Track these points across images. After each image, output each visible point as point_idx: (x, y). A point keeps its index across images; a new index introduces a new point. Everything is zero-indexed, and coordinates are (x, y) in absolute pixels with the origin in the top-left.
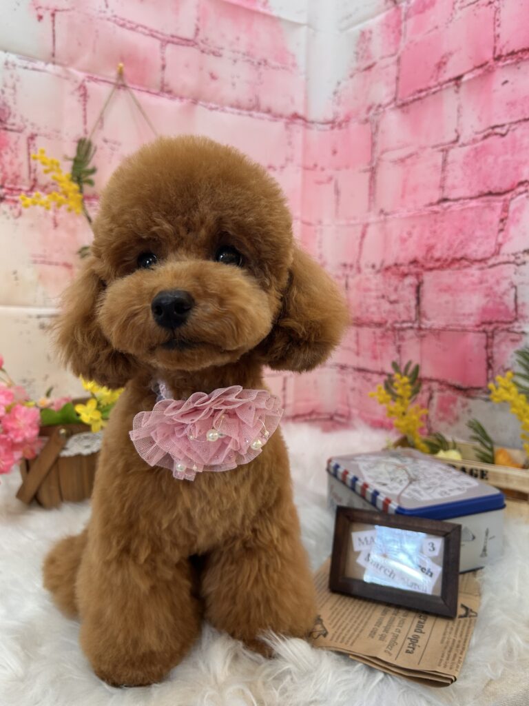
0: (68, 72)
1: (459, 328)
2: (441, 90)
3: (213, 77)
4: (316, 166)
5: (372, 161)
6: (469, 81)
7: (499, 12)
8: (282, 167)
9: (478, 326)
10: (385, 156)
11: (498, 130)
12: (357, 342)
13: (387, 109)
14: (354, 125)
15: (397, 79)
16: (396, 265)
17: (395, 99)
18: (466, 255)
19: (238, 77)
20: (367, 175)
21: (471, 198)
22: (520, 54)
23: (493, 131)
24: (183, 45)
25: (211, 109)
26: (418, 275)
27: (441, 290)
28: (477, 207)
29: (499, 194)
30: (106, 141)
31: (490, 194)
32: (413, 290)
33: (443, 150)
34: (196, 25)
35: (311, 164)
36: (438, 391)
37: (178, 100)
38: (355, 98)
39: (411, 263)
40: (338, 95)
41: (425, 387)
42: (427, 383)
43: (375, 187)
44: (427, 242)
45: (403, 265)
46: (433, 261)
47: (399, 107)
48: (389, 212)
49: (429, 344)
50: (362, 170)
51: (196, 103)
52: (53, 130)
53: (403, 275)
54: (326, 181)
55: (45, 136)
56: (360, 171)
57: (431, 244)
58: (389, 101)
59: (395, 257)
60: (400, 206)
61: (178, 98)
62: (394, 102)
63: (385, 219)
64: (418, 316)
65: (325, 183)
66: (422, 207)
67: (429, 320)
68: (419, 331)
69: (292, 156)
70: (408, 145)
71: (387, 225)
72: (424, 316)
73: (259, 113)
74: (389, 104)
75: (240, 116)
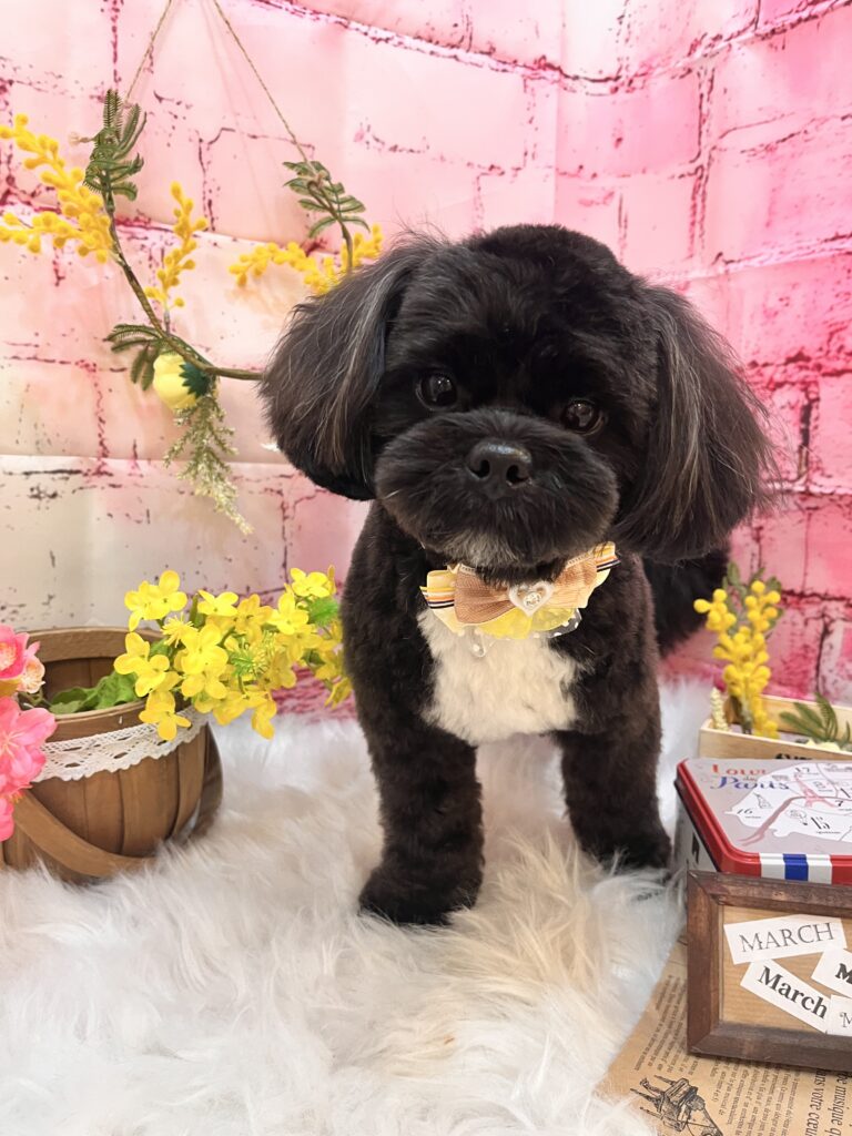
4: (581, 167)
5: (699, 155)
8: (518, 169)
10: (726, 142)
13: (732, 41)
14: (660, 83)
16: (754, 364)
17: (755, 22)
20: (690, 182)
25: (378, 40)
26: (805, 386)
30: (160, 99)
32: (794, 416)
35: (573, 168)
36: (844, 620)
37: (308, 16)
38: (663, 27)
39: (790, 360)
40: (625, 21)
41: (812, 611)
42: (818, 603)
43: (704, 207)
44: (828, 317)
45: (772, 364)
46: (842, 355)
47: (764, 37)
48: (736, 259)
49: (826, 524)
50: (678, 175)
51: (346, 27)
52: (46, 73)
53: (771, 386)
54: (600, 200)
55: (30, 84)
56: (673, 177)
57: (839, 319)
58: (741, 28)
59: (752, 347)
60: (764, 243)
61: (308, 12)
62: (753, 26)
63: (727, 272)
64: (804, 469)
65: (598, 204)
66: (814, 242)
67: (829, 477)
68: (804, 500)
69: (535, 146)
70: (783, 115)
71: (732, 284)
72: (818, 469)
73: (471, 54)
74: (739, 33)
75: (433, 57)
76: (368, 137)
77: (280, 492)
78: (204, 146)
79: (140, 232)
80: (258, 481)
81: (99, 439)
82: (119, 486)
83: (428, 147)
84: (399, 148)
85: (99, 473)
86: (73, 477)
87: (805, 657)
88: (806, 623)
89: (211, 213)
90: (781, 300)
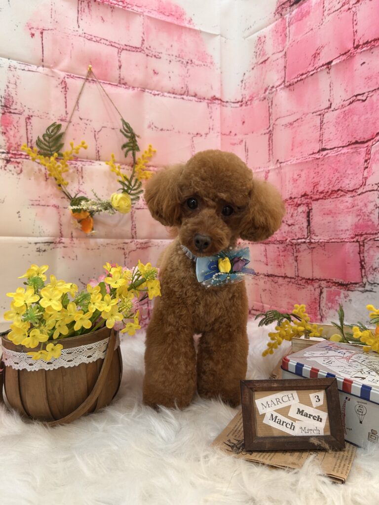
0: (53, 72)
1: (339, 241)
2: (317, 72)
3: (155, 73)
4: (231, 132)
5: (270, 127)
6: (337, 64)
7: (356, 15)
8: (207, 134)
9: (352, 238)
10: (277, 122)
11: (359, 97)
12: (266, 256)
13: (278, 88)
14: (256, 102)
15: (285, 67)
16: (291, 198)
17: (284, 81)
18: (341, 187)
19: (173, 72)
20: (267, 136)
21: (343, 147)
22: (373, 42)
23: (356, 98)
24: (134, 51)
25: (155, 95)
26: (308, 205)
27: (324, 214)
28: (348, 152)
29: (363, 143)
30: (81, 119)
31: (357, 142)
32: (305, 215)
33: (320, 115)
34: (142, 37)
35: (228, 132)
36: (326, 287)
37: (131, 89)
38: (256, 83)
39: (302, 196)
40: (244, 82)
41: (316, 285)
42: (318, 282)
43: (272, 144)
44: (313, 180)
45: (297, 198)
46: (318, 193)
47: (287, 87)
48: (283, 161)
49: (318, 253)
50: (263, 133)
51: (144, 91)
52: (43, 113)
53: (297, 205)
54: (238, 143)
55: (38, 116)
56: (262, 134)
57: (316, 181)
58: (280, 84)
59: (290, 192)
60: (291, 156)
61: (131, 87)
62: (283, 84)
63: (280, 166)
64: (309, 234)
65: (237, 144)
66: (307, 155)
67: (317, 236)
68: (310, 245)
69: (213, 126)
70: (294, 113)
71: (282, 171)
72: (313, 233)
73: (188, 97)
74: (280, 85)
75: (175, 99)
76: (152, 126)
77: (123, 249)
78: (96, 133)
79: (74, 162)
80: (116, 245)
81: (59, 231)
82: (67, 247)
83: (174, 129)
84: (164, 129)
85: (60, 243)
86: (51, 245)
87: (315, 303)
88: (315, 290)
89: (99, 154)
90: (298, 175)
